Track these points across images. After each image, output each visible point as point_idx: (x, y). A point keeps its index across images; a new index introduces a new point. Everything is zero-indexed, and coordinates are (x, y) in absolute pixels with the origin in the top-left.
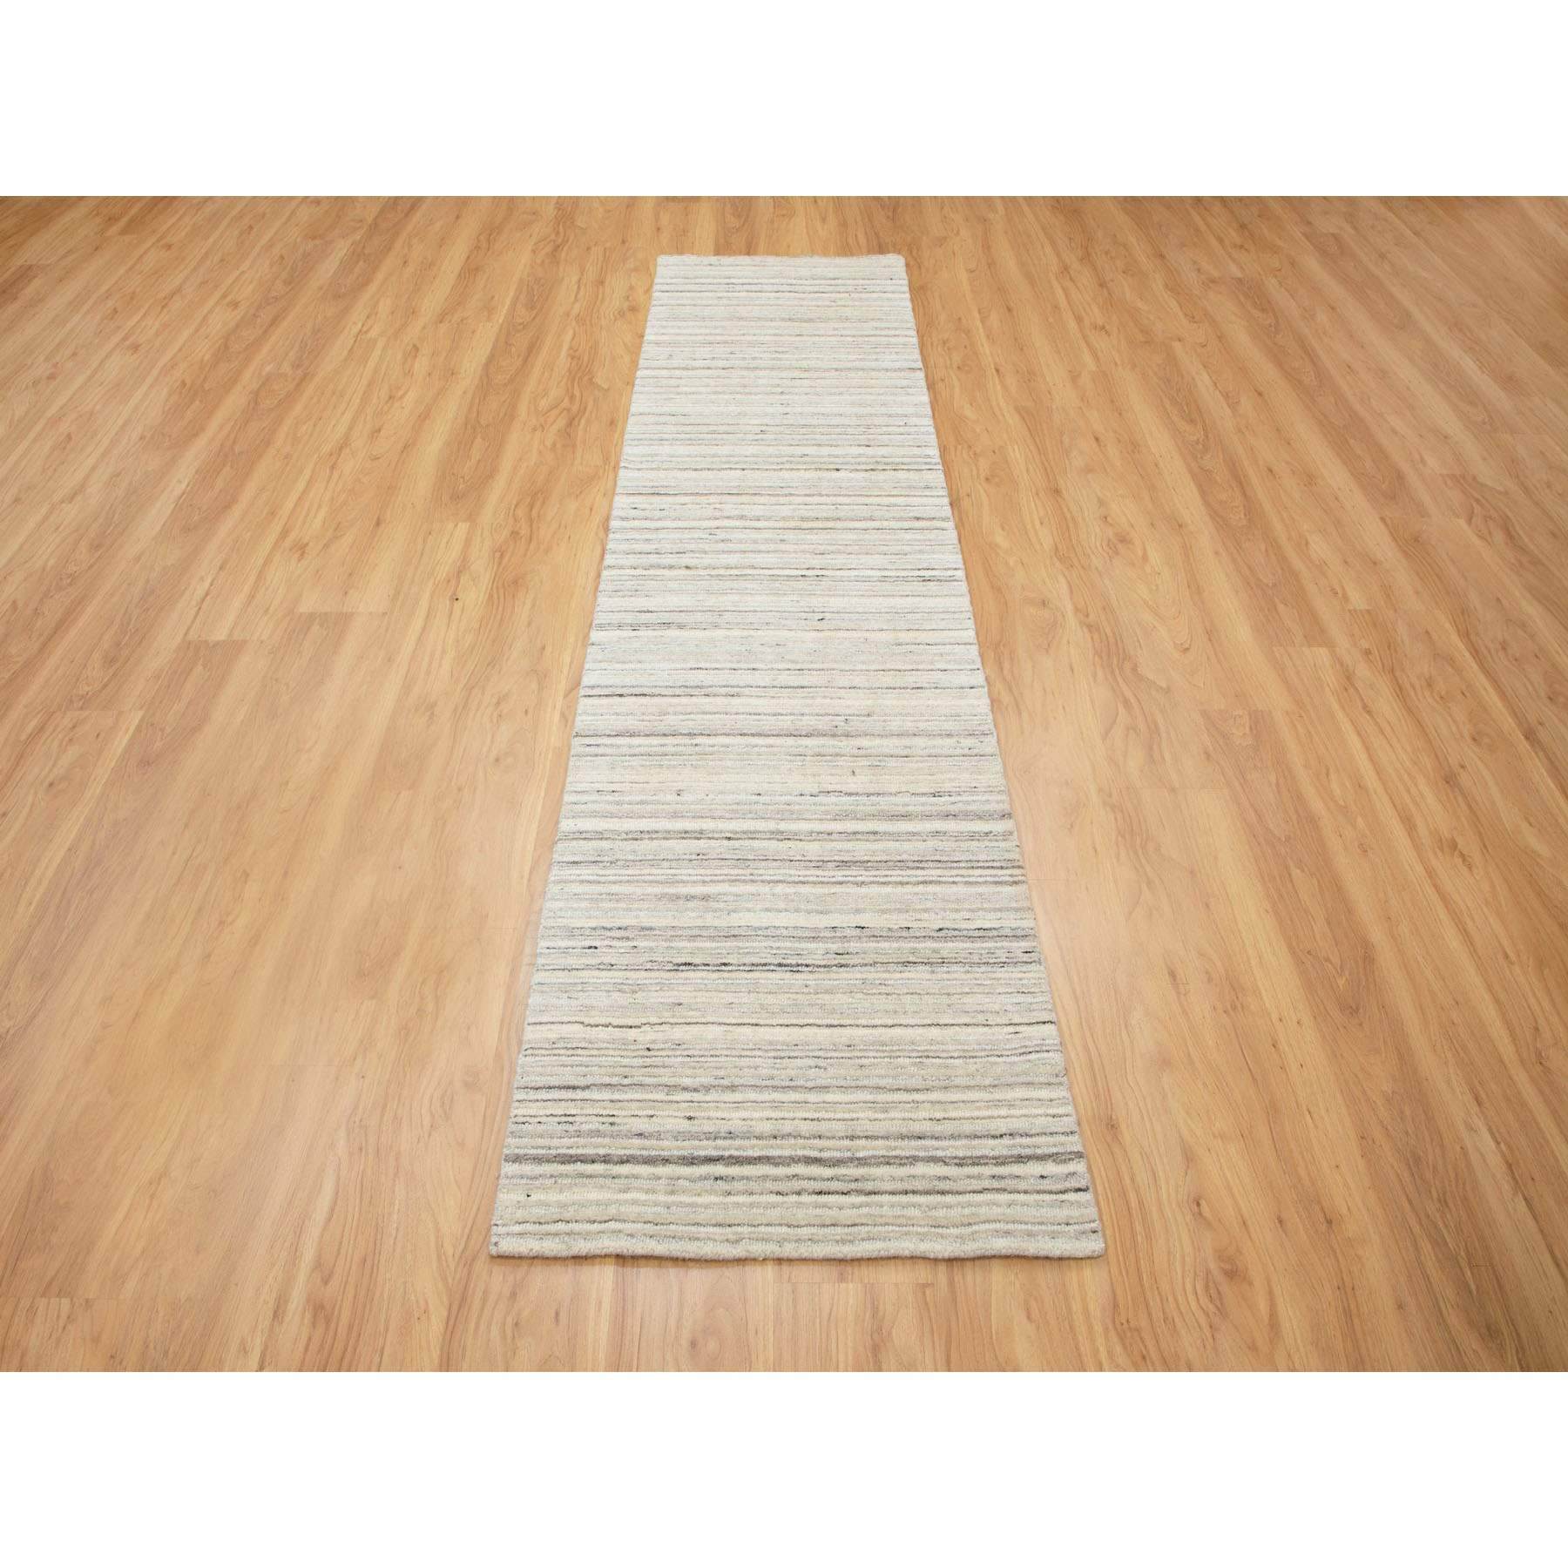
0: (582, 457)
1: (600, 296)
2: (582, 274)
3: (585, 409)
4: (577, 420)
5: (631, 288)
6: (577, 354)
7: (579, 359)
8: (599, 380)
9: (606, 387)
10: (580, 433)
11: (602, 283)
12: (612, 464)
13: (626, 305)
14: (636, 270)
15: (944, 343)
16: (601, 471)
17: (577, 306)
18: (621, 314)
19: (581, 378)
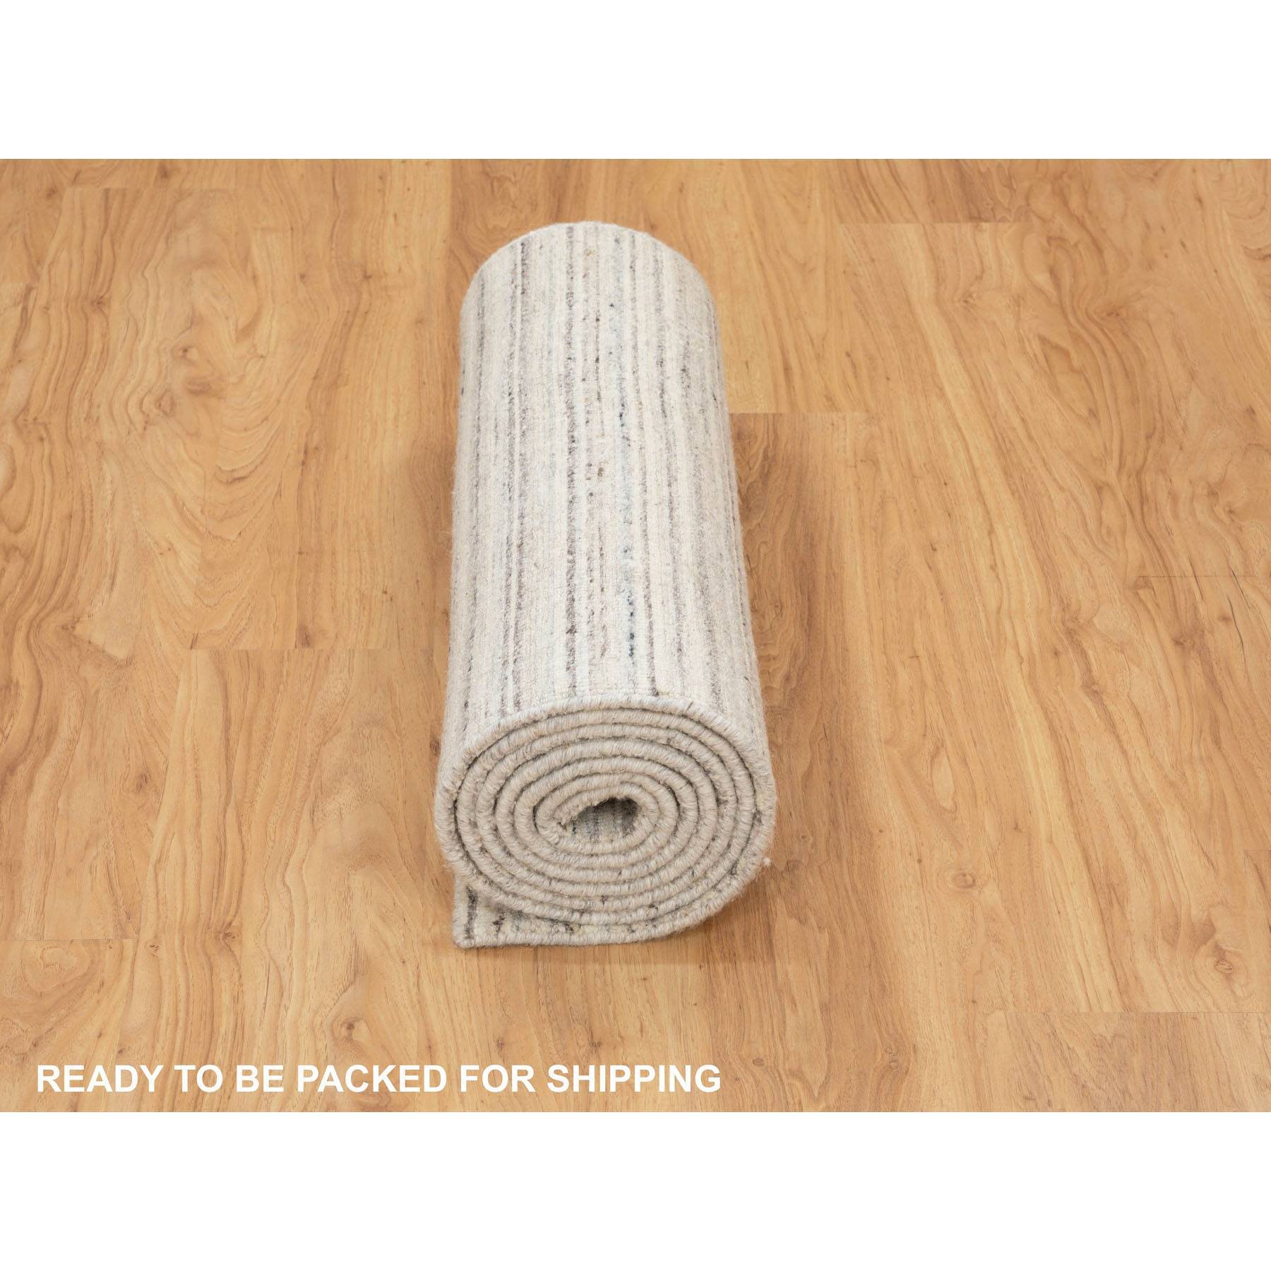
0: (41, 912)
1: (95, 348)
2: (36, 276)
3: (52, 732)
4: (22, 770)
5: (195, 321)
6: (21, 539)
7: (27, 558)
8: (96, 632)
9: (120, 654)
10: (34, 818)
11: (100, 303)
12: (147, 935)
13: (181, 374)
14: (207, 261)
15: (1213, 494)
16: (109, 957)
17: (20, 377)
18: (167, 406)
19: (35, 625)
